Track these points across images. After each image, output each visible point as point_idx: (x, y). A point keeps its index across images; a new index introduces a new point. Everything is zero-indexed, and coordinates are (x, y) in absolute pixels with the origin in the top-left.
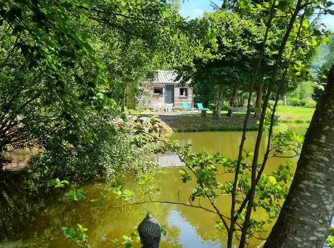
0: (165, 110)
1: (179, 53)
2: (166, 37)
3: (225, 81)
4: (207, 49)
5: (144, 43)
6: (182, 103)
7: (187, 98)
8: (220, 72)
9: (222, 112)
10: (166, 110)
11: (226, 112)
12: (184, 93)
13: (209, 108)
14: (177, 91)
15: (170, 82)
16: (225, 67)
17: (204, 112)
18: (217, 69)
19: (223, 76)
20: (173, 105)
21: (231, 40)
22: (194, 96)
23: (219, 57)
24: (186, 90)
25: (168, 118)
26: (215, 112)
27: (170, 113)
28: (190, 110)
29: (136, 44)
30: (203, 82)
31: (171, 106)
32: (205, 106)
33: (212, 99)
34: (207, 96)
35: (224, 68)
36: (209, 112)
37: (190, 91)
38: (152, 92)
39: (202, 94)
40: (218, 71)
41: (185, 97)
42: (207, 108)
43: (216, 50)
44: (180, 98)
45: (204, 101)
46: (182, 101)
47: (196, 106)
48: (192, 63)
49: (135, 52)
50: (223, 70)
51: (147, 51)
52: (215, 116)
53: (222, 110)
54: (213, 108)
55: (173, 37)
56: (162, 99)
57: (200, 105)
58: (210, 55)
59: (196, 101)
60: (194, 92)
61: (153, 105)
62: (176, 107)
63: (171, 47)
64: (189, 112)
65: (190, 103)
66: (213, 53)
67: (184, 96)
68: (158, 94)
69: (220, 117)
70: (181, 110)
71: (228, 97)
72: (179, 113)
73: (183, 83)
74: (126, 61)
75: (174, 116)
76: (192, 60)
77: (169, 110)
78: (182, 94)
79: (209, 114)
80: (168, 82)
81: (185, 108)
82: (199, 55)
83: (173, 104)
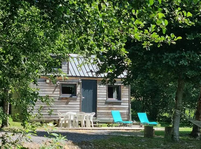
0: (80, 125)
1: (101, 32)
2: (79, 5)
3: (186, 76)
4: (150, 26)
5: (42, 14)
6: (110, 111)
7: (119, 104)
8: (177, 60)
9: (182, 129)
10: (83, 123)
11: (190, 129)
12: (115, 94)
13: (159, 121)
14: (102, 91)
15: (91, 75)
16: (186, 52)
17: (149, 130)
18: (172, 54)
19: (183, 66)
20: (95, 116)
21: (190, 14)
22: (133, 99)
23: (172, 39)
24: (118, 89)
25: (85, 140)
26: (168, 129)
27: (89, 130)
28: (125, 125)
29: (28, 15)
30: (147, 77)
31: (92, 118)
32: (151, 118)
33: (165, 105)
34: (156, 99)
35: (184, 54)
36: (159, 128)
37: (125, 91)
38: (57, 93)
39: (147, 97)
40: (173, 59)
41: (117, 101)
42: (155, 121)
43: (164, 30)
44: (107, 103)
45: (151, 108)
46: (110, 109)
47: (136, 118)
48: (123, 50)
49: (26, 27)
50: (181, 57)
51: (46, 27)
52: (169, 137)
53: (182, 125)
54: (166, 122)
55: (91, 6)
56: (77, 103)
57: (143, 117)
58: (155, 35)
59: (136, 108)
60: (132, 93)
61: (60, 115)
62: (100, 119)
63: (87, 23)
64: (123, 129)
65: (125, 111)
66: (160, 34)
67: (114, 99)
68: (68, 96)
69: (178, 138)
70: (108, 124)
71: (193, 102)
72: (105, 129)
73: (112, 77)
74: (11, 43)
75: (97, 136)
76: (124, 45)
77: (88, 124)
78: (110, 95)
79: (159, 133)
80: (87, 75)
81: (116, 121)
82: (136, 35)
83: (94, 113)
